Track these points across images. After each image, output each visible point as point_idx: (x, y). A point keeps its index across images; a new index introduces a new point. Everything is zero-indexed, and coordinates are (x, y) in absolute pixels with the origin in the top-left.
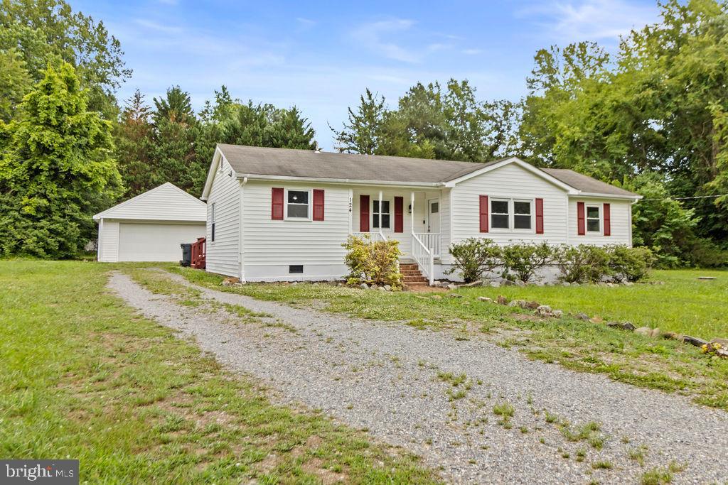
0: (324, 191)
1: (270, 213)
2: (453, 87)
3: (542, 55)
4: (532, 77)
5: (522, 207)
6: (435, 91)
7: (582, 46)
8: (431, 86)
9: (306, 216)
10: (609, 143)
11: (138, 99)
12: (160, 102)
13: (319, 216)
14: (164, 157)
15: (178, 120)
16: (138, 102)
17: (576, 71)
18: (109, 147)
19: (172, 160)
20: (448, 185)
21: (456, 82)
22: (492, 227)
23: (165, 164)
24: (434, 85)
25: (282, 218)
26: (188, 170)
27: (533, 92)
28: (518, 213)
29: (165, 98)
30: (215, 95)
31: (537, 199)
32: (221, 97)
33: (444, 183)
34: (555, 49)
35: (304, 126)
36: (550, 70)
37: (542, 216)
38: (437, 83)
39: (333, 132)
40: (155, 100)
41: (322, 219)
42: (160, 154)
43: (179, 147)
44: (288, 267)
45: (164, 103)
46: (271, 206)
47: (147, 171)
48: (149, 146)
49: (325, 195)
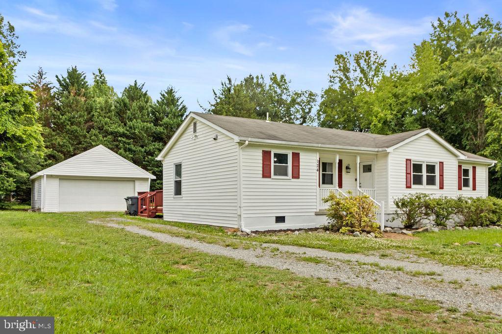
0: (299, 153)
1: (261, 172)
2: (274, 79)
3: (340, 58)
4: (332, 74)
5: (431, 168)
6: (260, 81)
7: (368, 54)
8: (257, 77)
9: (286, 175)
10: (408, 123)
11: (41, 74)
12: (61, 79)
13: (296, 175)
14: (68, 124)
15: (78, 94)
16: (41, 78)
17: (362, 71)
18: (34, 114)
19: (75, 127)
20: (389, 150)
21: (276, 75)
22: (413, 184)
23: (69, 130)
24: (260, 77)
25: (270, 177)
26: (88, 135)
27: (332, 85)
28: (429, 173)
29: (66, 75)
30: (93, 76)
31: (440, 162)
32: (98, 78)
33: (386, 149)
34: (348, 54)
35: (179, 103)
36: (346, 70)
37: (443, 176)
38: (262, 76)
39: (201, 108)
40: (57, 77)
41: (298, 178)
42: (64, 122)
43: (80, 116)
44: (274, 219)
45: (64, 80)
46: (262, 166)
47: (54, 136)
48: (54, 115)
49: (301, 157)
